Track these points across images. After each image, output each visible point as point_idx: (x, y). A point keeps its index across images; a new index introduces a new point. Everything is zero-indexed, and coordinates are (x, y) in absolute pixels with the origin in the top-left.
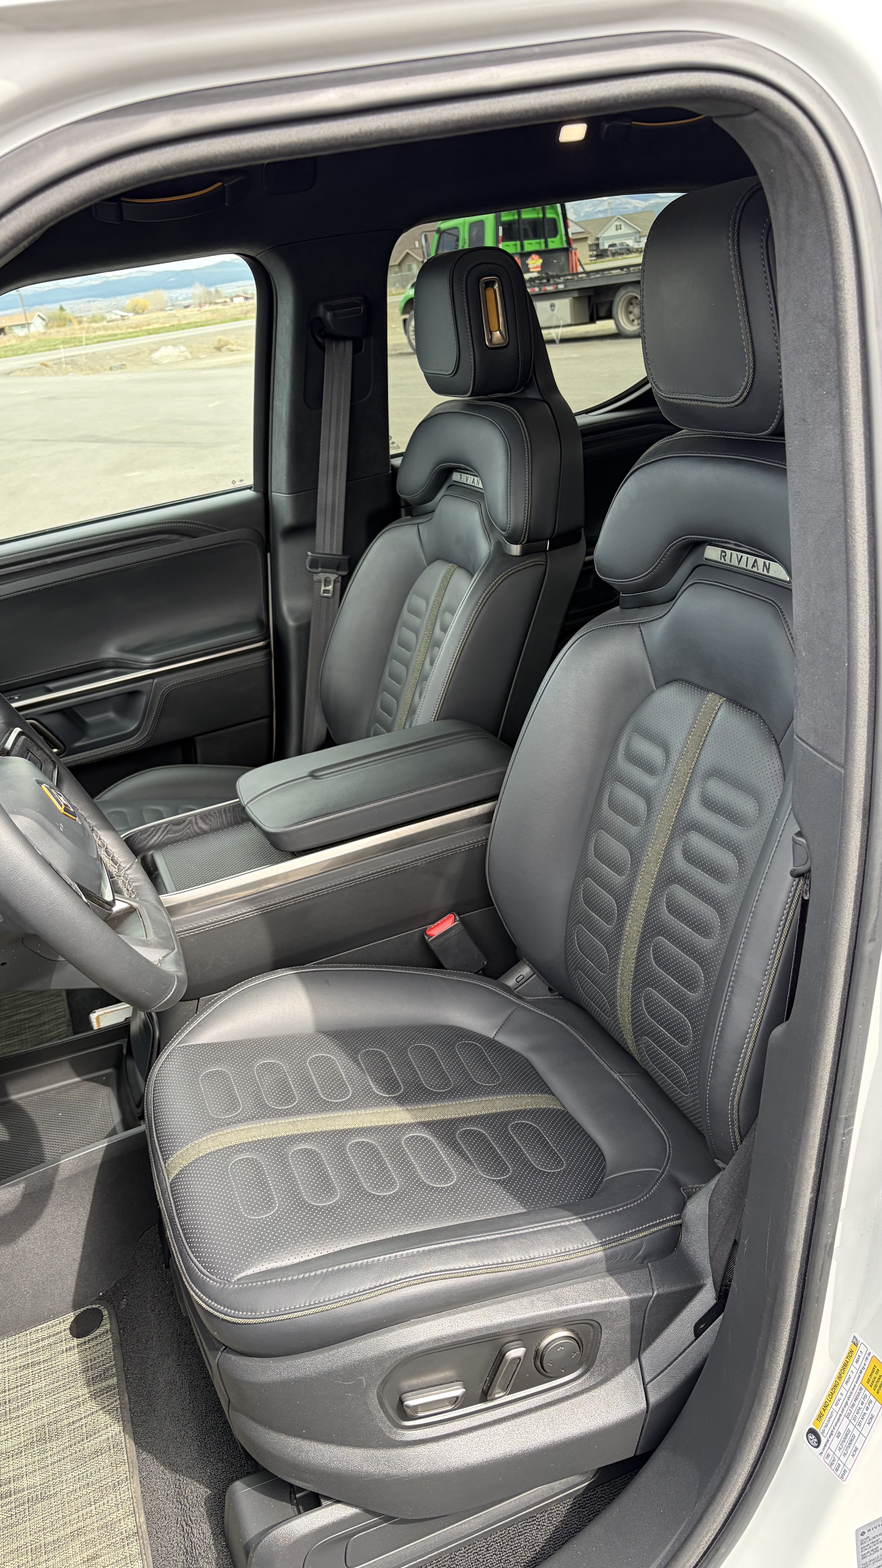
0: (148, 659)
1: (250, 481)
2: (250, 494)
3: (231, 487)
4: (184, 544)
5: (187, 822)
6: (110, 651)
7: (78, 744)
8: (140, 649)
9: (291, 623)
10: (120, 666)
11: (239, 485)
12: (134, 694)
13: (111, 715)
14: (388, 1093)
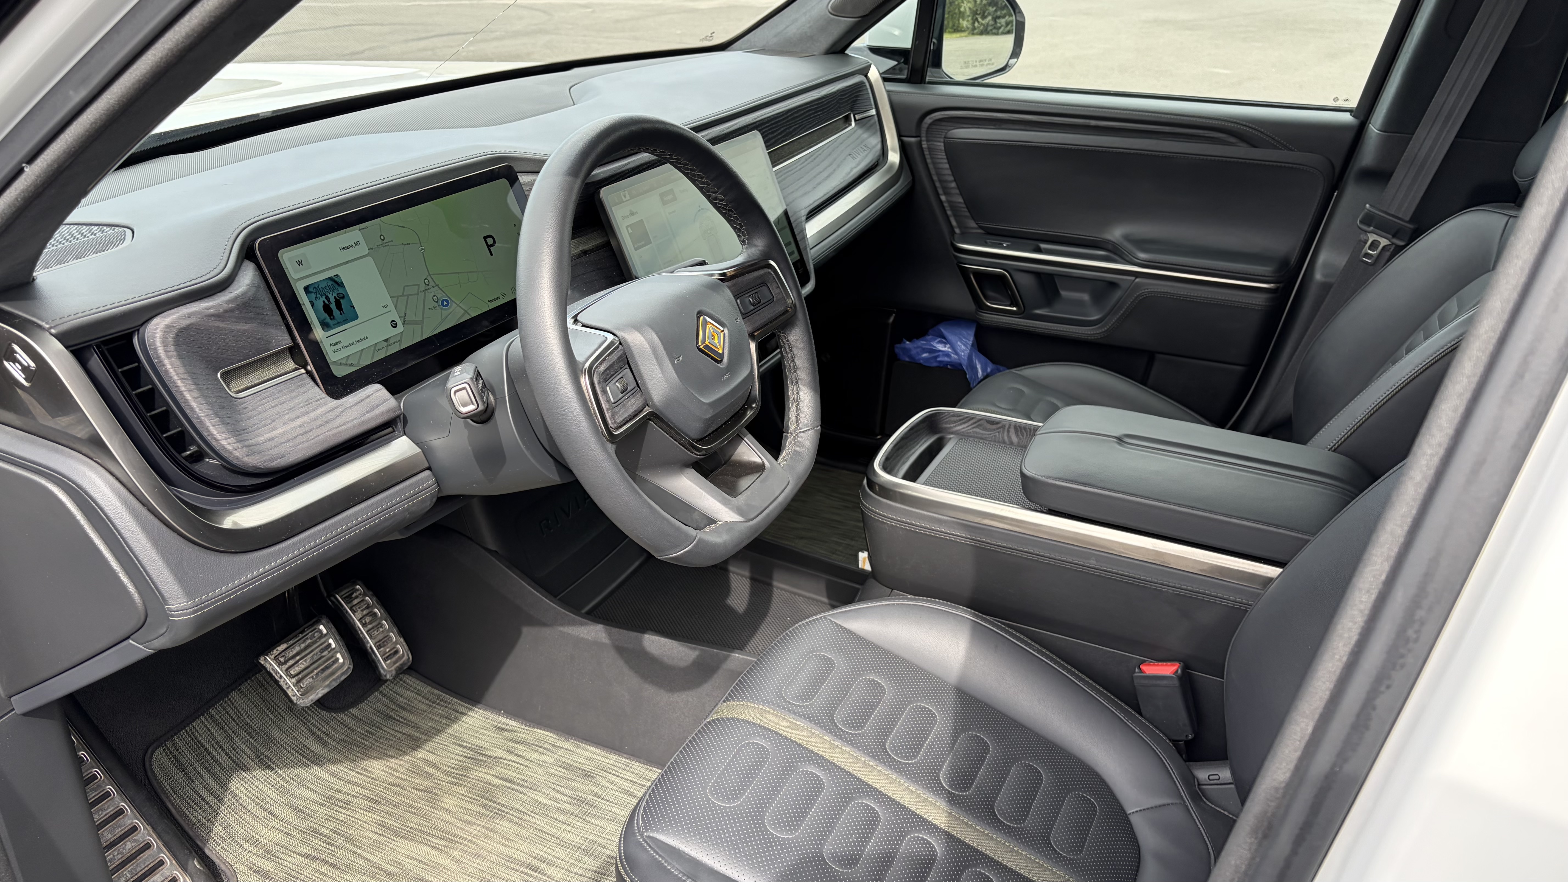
0: (1142, 256)
1: (1353, 104)
2: (1347, 117)
3: (1330, 103)
4: (1241, 151)
5: (1000, 425)
6: (1116, 233)
7: (1038, 312)
8: (1143, 244)
9: (1318, 276)
10: (1115, 252)
11: (1341, 104)
12: (1113, 285)
13: (1086, 297)
14: (951, 786)
